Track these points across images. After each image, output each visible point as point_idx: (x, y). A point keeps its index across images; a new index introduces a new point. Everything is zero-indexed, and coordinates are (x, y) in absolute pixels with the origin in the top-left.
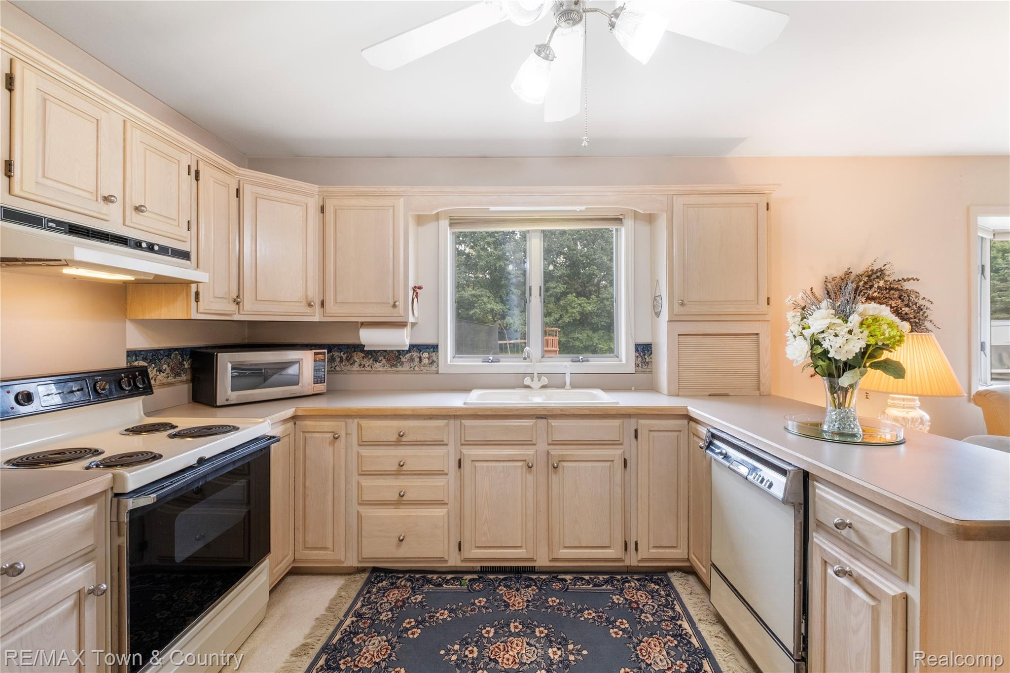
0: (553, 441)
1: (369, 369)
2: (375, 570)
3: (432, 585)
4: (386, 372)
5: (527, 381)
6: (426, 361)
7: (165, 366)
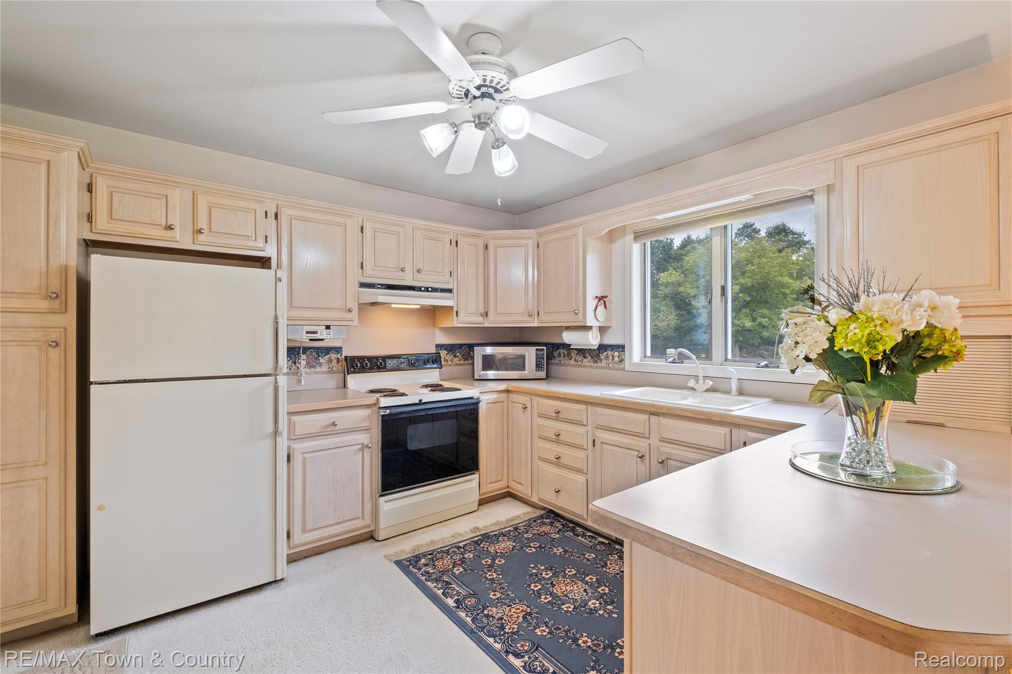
0: (662, 438)
1: (580, 363)
2: (551, 511)
3: (573, 533)
4: (591, 367)
5: (692, 383)
6: (616, 359)
7: (458, 354)
